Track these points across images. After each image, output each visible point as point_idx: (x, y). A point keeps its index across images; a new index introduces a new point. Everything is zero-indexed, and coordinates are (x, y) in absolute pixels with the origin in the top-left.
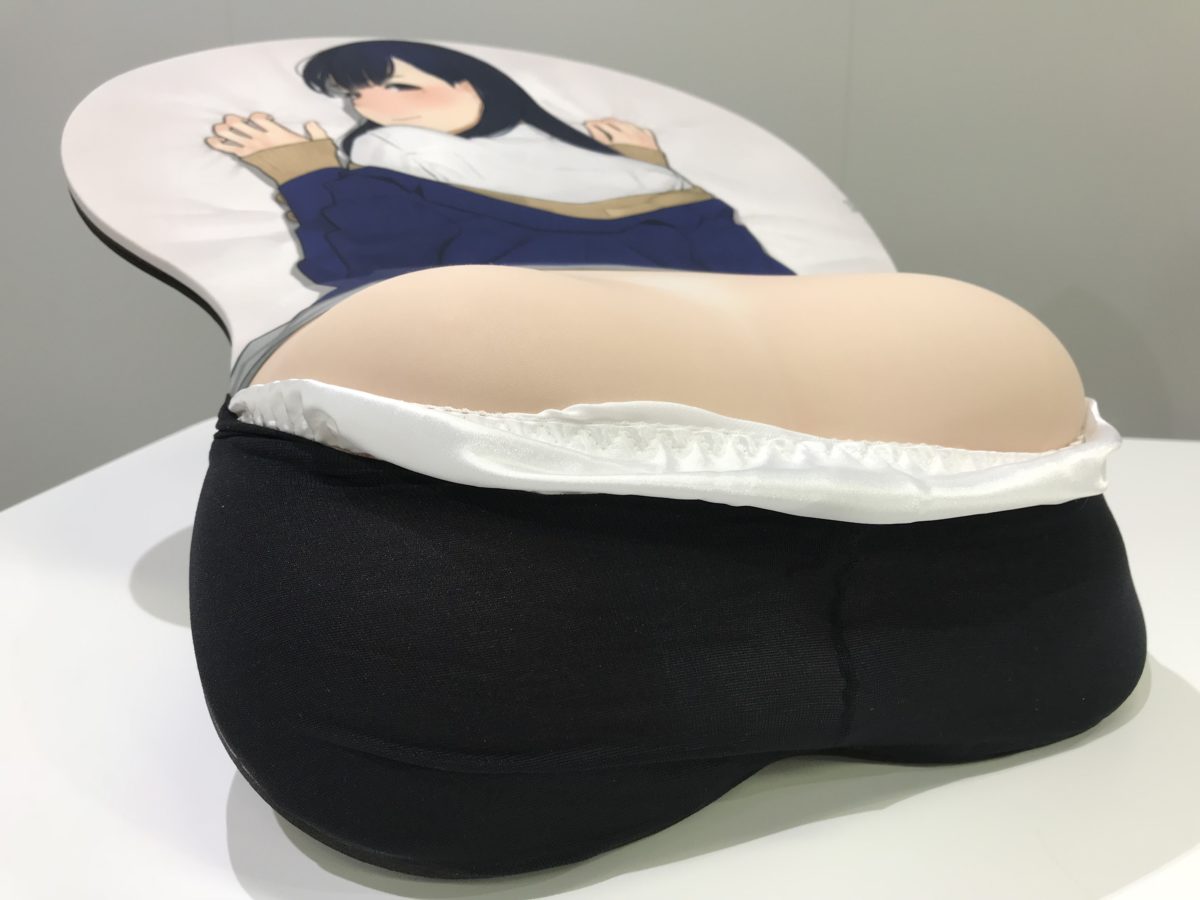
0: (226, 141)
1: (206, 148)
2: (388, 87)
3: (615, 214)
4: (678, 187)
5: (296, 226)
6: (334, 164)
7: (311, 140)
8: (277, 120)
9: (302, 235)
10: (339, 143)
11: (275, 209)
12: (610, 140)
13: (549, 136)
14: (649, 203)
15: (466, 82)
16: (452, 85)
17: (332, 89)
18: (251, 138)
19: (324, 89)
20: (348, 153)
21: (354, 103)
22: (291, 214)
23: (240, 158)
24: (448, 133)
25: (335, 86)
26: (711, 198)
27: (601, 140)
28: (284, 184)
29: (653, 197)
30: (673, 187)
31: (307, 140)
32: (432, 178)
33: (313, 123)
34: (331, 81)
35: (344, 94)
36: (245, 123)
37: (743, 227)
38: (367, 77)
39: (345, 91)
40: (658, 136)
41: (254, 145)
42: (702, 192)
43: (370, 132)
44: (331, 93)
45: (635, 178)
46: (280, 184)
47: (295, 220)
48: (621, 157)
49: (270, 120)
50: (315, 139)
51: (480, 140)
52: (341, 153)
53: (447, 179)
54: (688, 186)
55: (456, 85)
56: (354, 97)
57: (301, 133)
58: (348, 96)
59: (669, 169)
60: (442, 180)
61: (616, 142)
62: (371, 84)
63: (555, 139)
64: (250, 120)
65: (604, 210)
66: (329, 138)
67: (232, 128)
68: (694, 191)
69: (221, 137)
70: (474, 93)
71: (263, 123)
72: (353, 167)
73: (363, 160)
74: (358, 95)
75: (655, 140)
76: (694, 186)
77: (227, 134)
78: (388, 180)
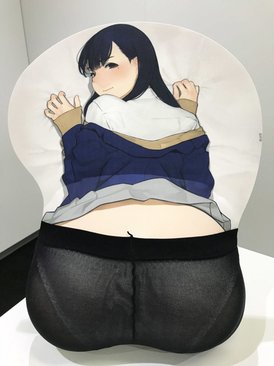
0: (50, 111)
1: (44, 116)
2: (106, 66)
3: (164, 146)
4: (193, 129)
5: (64, 157)
6: (80, 123)
7: (75, 108)
8: (66, 96)
9: (65, 162)
10: (83, 109)
11: (60, 149)
12: (179, 96)
13: (156, 96)
14: (178, 139)
15: (136, 58)
16: (130, 61)
17: (87, 71)
18: (57, 109)
19: (84, 71)
20: (85, 115)
21: (92, 81)
22: (64, 151)
23: (53, 121)
24: (120, 98)
25: (88, 69)
26: (204, 134)
27: (176, 97)
28: (64, 135)
29: (181, 135)
30: (192, 128)
31: (74, 108)
32: (108, 129)
33: (77, 96)
34: (87, 66)
35: (90, 75)
36: (57, 99)
37: (208, 153)
38: (100, 60)
39: (91, 72)
40: (200, 91)
41: (58, 113)
42: (202, 130)
43: (94, 101)
44: (86, 74)
45: (179, 123)
46: (63, 135)
47: (64, 154)
48: (179, 108)
49: (64, 96)
50: (76, 107)
51: (130, 102)
52: (83, 115)
53: (113, 129)
54: (198, 127)
55: (132, 60)
56: (93, 76)
57: (72, 103)
58: (91, 75)
59: (195, 115)
60: (111, 130)
61: (181, 97)
62: (101, 65)
63: (158, 98)
64: (58, 97)
65: (160, 145)
66: (81, 106)
67: (52, 103)
68: (198, 130)
69: (49, 109)
70: (137, 66)
71: (62, 98)
72: (85, 124)
73: (89, 119)
74: (95, 74)
75: (198, 94)
76: (200, 127)
77: (51, 107)
78: (94, 131)
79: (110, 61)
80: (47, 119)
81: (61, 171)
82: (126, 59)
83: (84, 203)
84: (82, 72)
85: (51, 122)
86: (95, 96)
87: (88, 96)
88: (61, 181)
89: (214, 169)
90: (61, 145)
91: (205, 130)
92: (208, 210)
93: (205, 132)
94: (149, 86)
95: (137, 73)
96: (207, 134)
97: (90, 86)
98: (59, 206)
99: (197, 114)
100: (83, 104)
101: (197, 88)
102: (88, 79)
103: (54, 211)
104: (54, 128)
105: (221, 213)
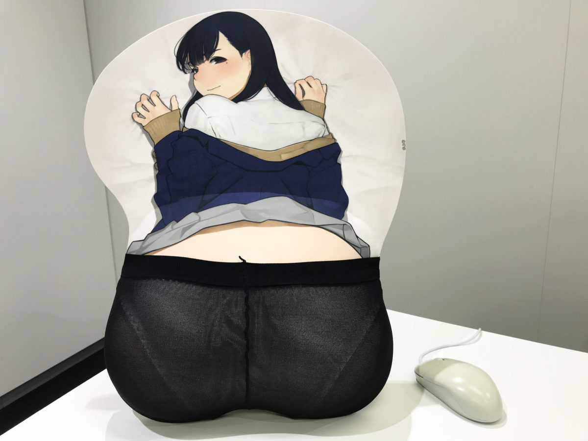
0: (140, 115)
1: (132, 120)
2: (211, 61)
3: (285, 157)
4: (321, 136)
5: (157, 172)
6: (178, 129)
7: (172, 111)
8: (160, 97)
9: (158, 178)
10: (182, 112)
11: (151, 162)
12: (303, 97)
13: (274, 96)
14: (303, 148)
15: (249, 51)
16: (241, 55)
17: (187, 66)
18: (149, 111)
19: (183, 67)
20: (184, 120)
21: (194, 78)
22: (156, 164)
23: (143, 126)
24: (229, 99)
25: (188, 64)
26: (334, 142)
27: (299, 97)
28: (157, 144)
29: (306, 143)
30: (319, 135)
31: (170, 111)
32: (214, 136)
33: (174, 97)
34: (188, 60)
35: (191, 71)
36: (148, 100)
37: (340, 165)
38: (204, 53)
39: (192, 68)
40: (328, 90)
41: (150, 117)
42: (331, 137)
43: (196, 102)
44: (186, 70)
45: (304, 128)
46: (155, 144)
47: (157, 168)
48: (303, 111)
49: (158, 97)
50: (173, 109)
51: (241, 103)
52: (181, 120)
53: (220, 136)
54: (327, 133)
55: (244, 54)
56: (195, 72)
57: (168, 106)
58: (193, 71)
59: (323, 120)
60: (218, 137)
61: (306, 98)
62: (205, 59)
63: (276, 98)
64: (150, 98)
65: (280, 155)
66: (179, 109)
67: (143, 105)
68: (328, 137)
69: (138, 112)
70: (250, 61)
71: (155, 99)
72: (185, 130)
73: (189, 124)
74: (197, 70)
75: (326, 94)
76: (330, 133)
77: (140, 110)
78: (196, 138)
79: (216, 54)
80: (135, 124)
81: (152, 189)
82: (236, 52)
83: (183, 227)
84: (181, 67)
85: (141, 128)
86: (197, 96)
87: (189, 96)
88: (152, 202)
89: (348, 184)
90: (153, 156)
91: (335, 137)
92: (340, 232)
93: (335, 139)
94: (266, 85)
95: (250, 69)
96: (338, 142)
97: (191, 84)
98: (150, 232)
99: (326, 118)
100: (182, 106)
101: (325, 87)
102: (188, 77)
103: (143, 239)
104: (144, 136)
105: (357, 237)
